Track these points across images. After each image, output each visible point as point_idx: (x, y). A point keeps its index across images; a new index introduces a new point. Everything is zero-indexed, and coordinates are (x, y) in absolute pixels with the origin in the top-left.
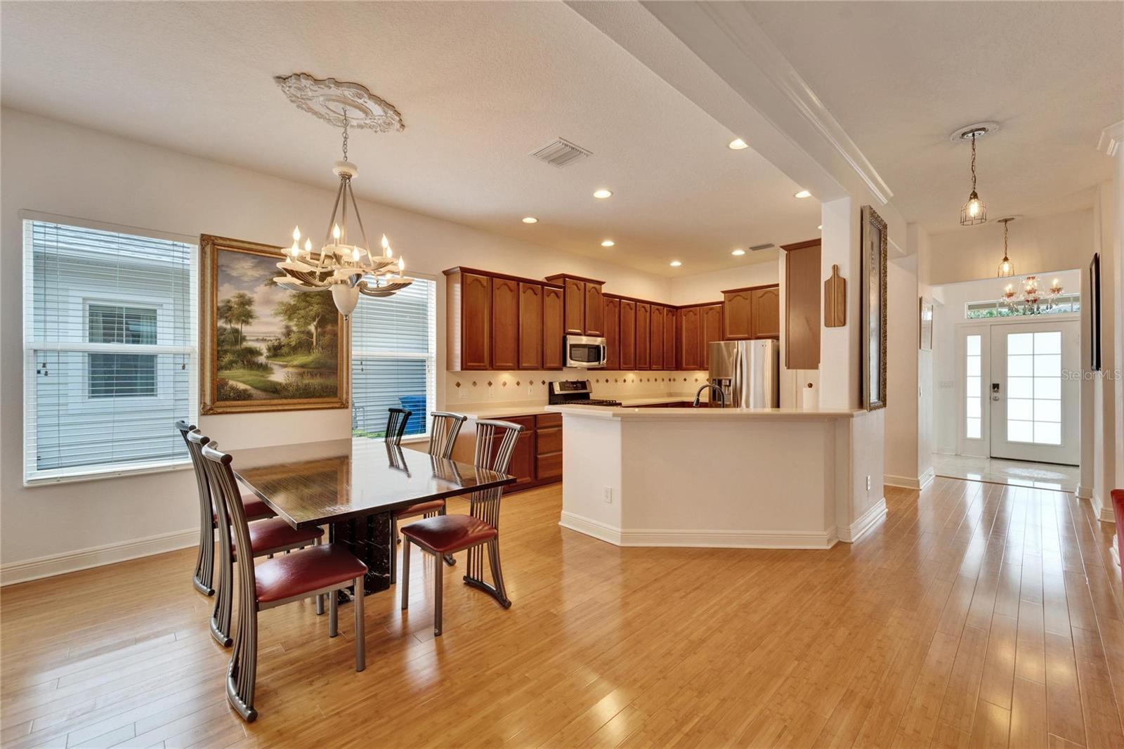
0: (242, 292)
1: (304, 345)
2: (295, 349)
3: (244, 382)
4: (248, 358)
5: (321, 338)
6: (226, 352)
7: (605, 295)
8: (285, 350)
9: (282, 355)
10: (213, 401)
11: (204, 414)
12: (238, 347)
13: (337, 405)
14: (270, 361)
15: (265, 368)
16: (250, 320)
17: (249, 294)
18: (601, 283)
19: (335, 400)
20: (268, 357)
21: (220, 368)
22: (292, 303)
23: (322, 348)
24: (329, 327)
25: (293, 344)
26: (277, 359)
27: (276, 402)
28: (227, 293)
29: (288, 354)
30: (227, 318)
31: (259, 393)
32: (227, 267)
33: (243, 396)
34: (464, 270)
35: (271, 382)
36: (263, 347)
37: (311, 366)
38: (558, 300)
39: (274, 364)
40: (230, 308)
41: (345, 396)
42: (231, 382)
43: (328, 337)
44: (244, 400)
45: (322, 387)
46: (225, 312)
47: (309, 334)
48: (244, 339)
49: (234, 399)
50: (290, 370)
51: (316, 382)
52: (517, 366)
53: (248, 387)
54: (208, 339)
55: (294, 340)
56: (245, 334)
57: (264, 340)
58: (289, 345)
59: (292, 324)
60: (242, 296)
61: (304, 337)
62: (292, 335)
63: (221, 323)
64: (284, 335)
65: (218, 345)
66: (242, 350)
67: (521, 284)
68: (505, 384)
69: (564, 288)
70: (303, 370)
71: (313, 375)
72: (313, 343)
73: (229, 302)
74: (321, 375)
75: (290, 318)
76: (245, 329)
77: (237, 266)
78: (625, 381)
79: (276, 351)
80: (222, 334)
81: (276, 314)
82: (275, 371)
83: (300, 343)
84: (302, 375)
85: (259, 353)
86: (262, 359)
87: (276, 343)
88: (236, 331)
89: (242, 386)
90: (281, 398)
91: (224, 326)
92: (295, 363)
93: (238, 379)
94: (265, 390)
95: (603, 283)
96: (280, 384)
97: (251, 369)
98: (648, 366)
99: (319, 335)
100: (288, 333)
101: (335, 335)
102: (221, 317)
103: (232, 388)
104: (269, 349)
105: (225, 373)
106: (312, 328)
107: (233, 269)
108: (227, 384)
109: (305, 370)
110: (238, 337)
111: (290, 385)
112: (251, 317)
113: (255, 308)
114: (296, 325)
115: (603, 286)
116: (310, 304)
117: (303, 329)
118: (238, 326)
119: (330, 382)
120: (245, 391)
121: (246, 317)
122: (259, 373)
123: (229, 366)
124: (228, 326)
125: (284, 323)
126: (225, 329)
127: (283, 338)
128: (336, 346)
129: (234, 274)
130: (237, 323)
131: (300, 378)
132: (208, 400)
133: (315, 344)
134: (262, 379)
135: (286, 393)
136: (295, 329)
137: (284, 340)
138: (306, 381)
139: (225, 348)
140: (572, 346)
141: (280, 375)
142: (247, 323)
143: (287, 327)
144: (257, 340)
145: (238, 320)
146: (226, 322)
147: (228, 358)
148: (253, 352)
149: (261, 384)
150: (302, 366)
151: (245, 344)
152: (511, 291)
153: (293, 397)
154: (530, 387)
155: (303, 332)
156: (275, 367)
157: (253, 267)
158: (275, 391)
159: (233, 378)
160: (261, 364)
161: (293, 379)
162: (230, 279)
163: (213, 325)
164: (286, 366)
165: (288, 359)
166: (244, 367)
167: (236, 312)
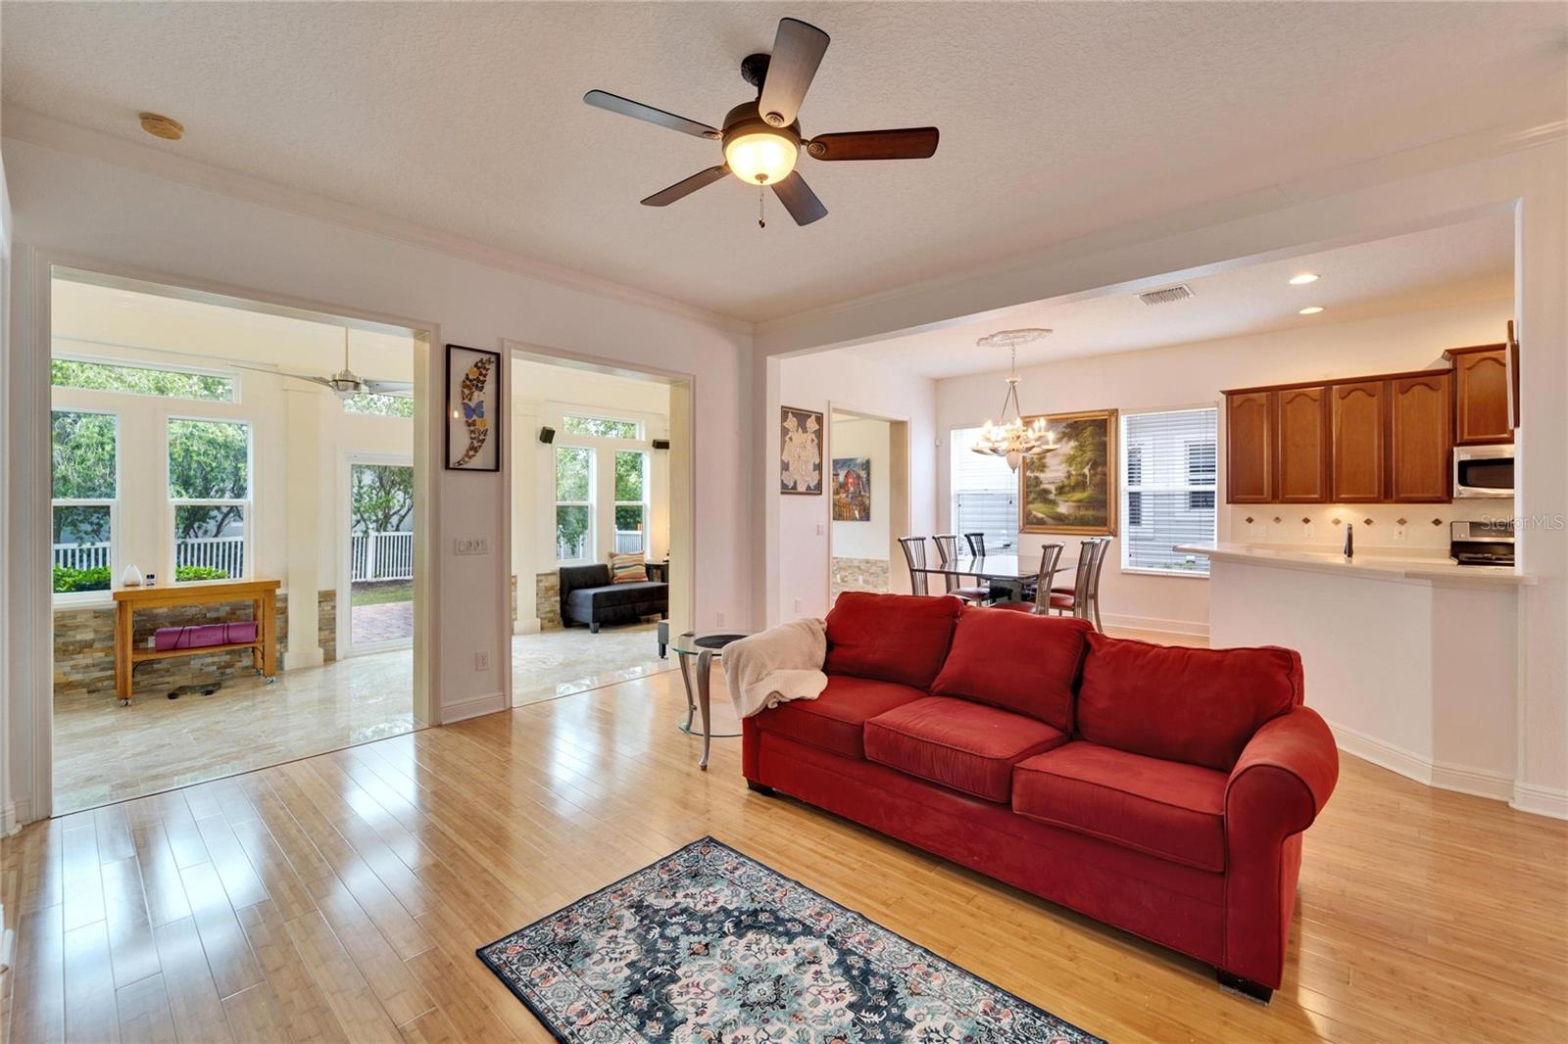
1: (1081, 485)
2: (1073, 488)
3: (1042, 513)
4: (1044, 496)
5: (1094, 478)
6: (1031, 492)
8: (1067, 489)
9: (1065, 493)
10: (1024, 524)
11: (1019, 532)
12: (1038, 489)
13: (1108, 532)
14: (1057, 498)
15: (1053, 503)
16: (1045, 470)
19: (1105, 529)
20: (1056, 495)
21: (1028, 503)
22: (1072, 453)
23: (1095, 486)
24: (1100, 469)
25: (1072, 484)
26: (1063, 496)
27: (1061, 527)
29: (1069, 492)
30: (1032, 470)
31: (1050, 520)
33: (1040, 522)
34: (1230, 394)
35: (1058, 512)
36: (1052, 488)
37: (1087, 500)
39: (1059, 499)
40: (1033, 463)
41: (1113, 526)
42: (1034, 513)
43: (1098, 477)
44: (1041, 524)
45: (1095, 518)
46: (1031, 466)
47: (1084, 476)
48: (1041, 483)
49: (1035, 524)
50: (1070, 504)
51: (1090, 513)
53: (1043, 516)
54: (1022, 483)
55: (1073, 481)
56: (1041, 479)
57: (1053, 483)
58: (1069, 485)
59: (1071, 469)
61: (1080, 478)
62: (1072, 477)
63: (1028, 474)
64: (1067, 477)
65: (1027, 487)
66: (1041, 490)
67: (1335, 388)
68: (1337, 522)
70: (1079, 504)
71: (1087, 508)
72: (1087, 483)
73: (1033, 458)
74: (1095, 508)
75: (1070, 466)
76: (1042, 476)
79: (1061, 490)
80: (1030, 481)
81: (1061, 464)
82: (1060, 505)
83: (1077, 483)
84: (1079, 508)
85: (1050, 492)
86: (1052, 496)
87: (1061, 485)
88: (1037, 478)
89: (1040, 515)
90: (1064, 525)
91: (1030, 475)
92: (1074, 499)
93: (1039, 511)
94: (1053, 518)
96: (1063, 514)
97: (1045, 503)
99: (1091, 476)
100: (1069, 476)
101: (1105, 475)
102: (1029, 469)
103: (1035, 517)
104: (1056, 489)
105: (1031, 506)
106: (1086, 471)
108: (1031, 513)
109: (1082, 504)
110: (1038, 482)
111: (1070, 515)
112: (1046, 467)
113: (1048, 461)
114: (1075, 470)
116: (1085, 452)
117: (1079, 472)
118: (1038, 474)
119: (1100, 514)
120: (1042, 518)
121: (1042, 467)
122: (1050, 506)
123: (1032, 502)
124: (1032, 475)
125: (1066, 469)
126: (1030, 477)
127: (1065, 480)
128: (1107, 483)
130: (1038, 472)
131: (1077, 510)
132: (1022, 524)
134: (1052, 510)
135: (1067, 521)
136: (1074, 473)
137: (1066, 482)
138: (1082, 513)
139: (1031, 489)
140: (1467, 464)
141: (1063, 509)
142: (1042, 471)
143: (1068, 472)
144: (1049, 483)
145: (1038, 470)
146: (1031, 473)
147: (1032, 496)
148: (1046, 492)
149: (1052, 514)
150: (1079, 501)
151: (1043, 486)
152: (1315, 402)
153: (1072, 525)
154: (1398, 528)
155: (1080, 475)
156: (1060, 502)
158: (1061, 520)
159: (1036, 510)
160: (1052, 500)
161: (1072, 511)
163: (1024, 474)
164: (1067, 501)
165: (1069, 495)
166: (1041, 502)
167: (1036, 465)
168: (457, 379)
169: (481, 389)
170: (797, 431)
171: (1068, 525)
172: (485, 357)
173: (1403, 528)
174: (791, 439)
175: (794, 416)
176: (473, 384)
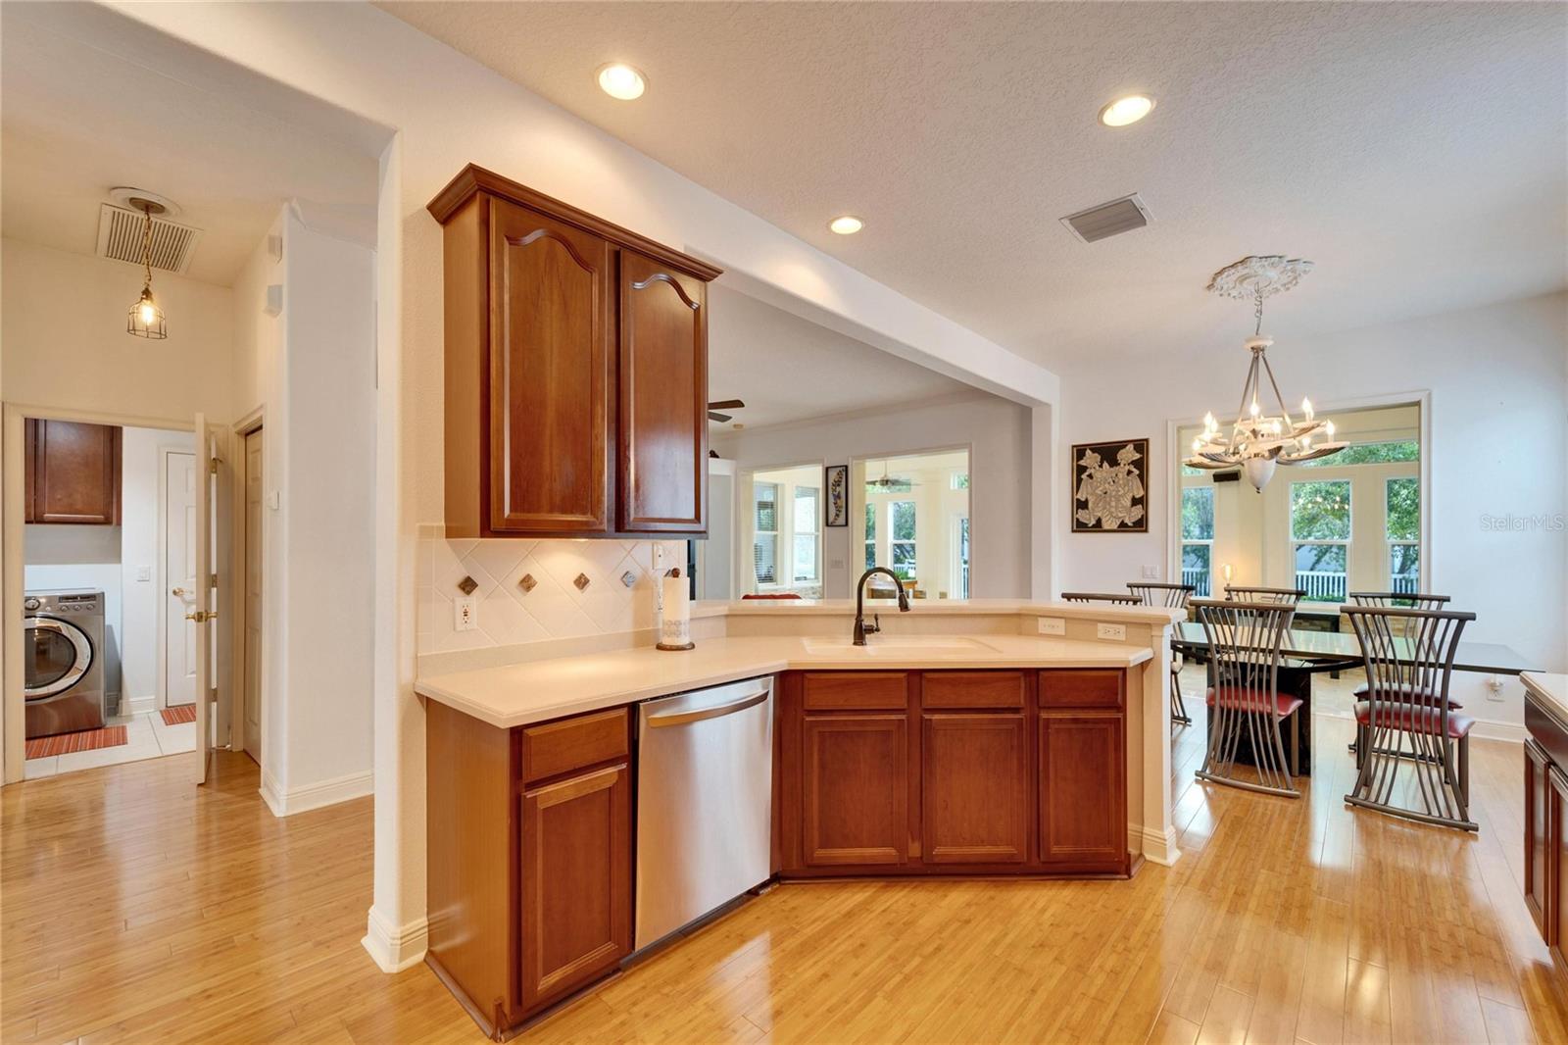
168: (831, 481)
169: (839, 485)
170: (1101, 466)
172: (841, 469)
174: (1090, 476)
175: (1094, 452)
176: (837, 484)
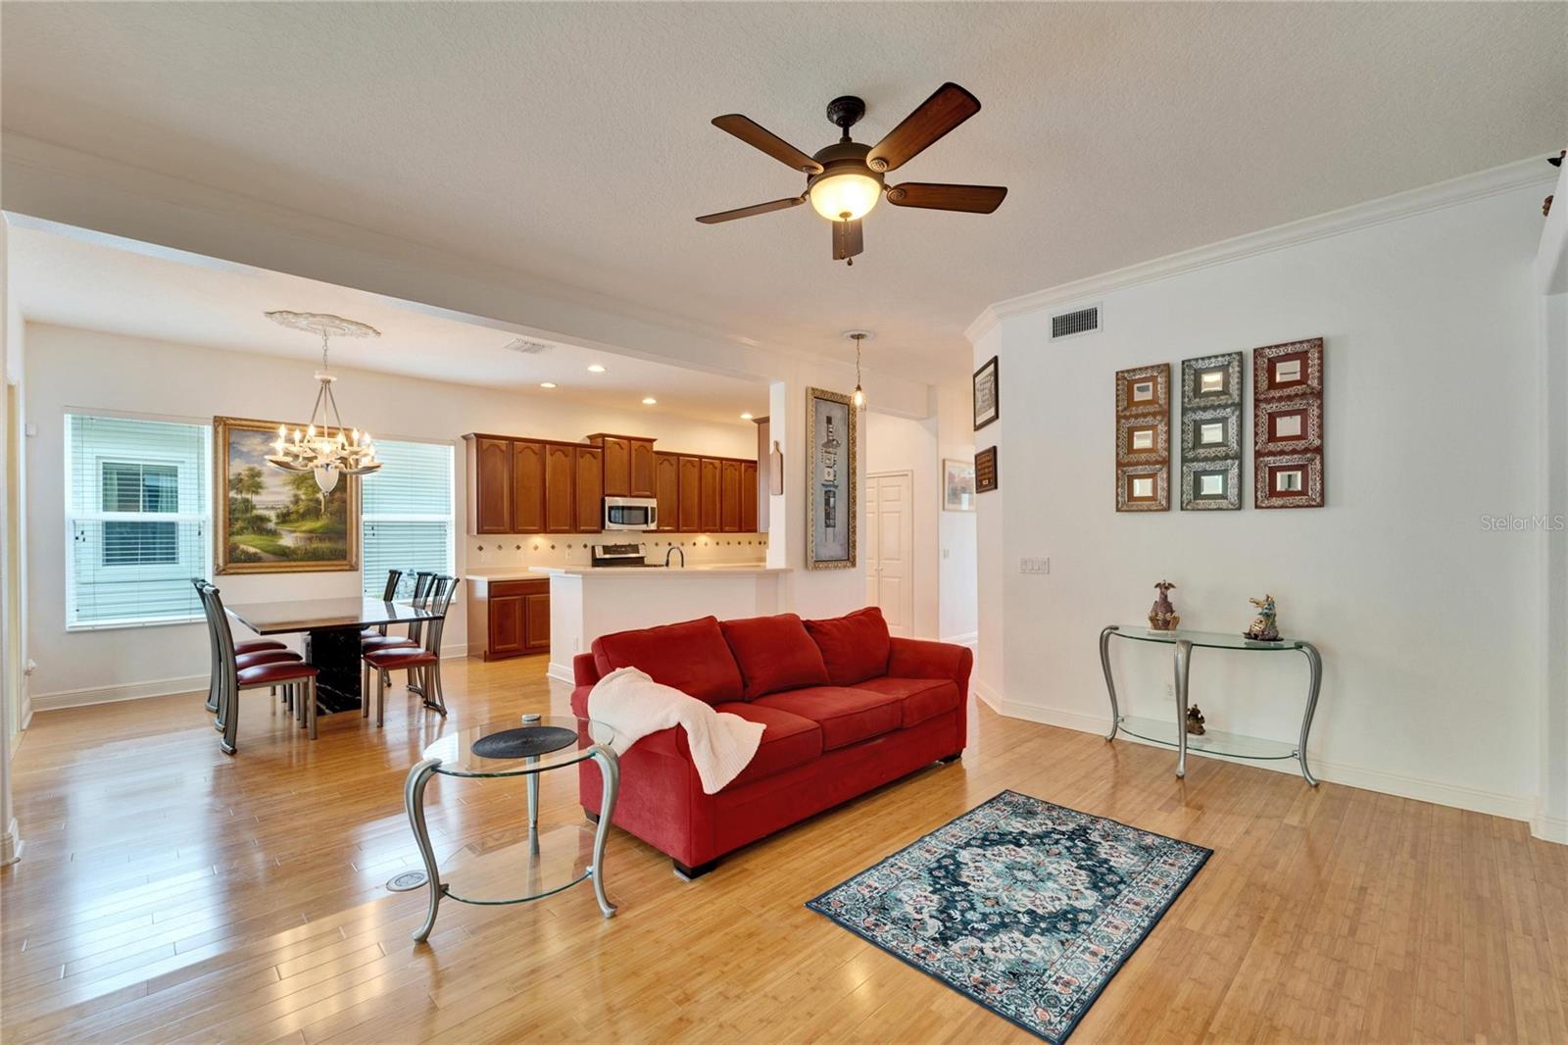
0: (251, 465)
1: (313, 512)
2: (303, 516)
3: (255, 547)
4: (258, 525)
5: (330, 504)
6: (237, 519)
7: (658, 453)
8: (293, 516)
9: (291, 522)
10: (226, 563)
11: (217, 575)
12: (248, 515)
13: (347, 568)
14: (279, 527)
15: (274, 533)
16: (260, 490)
17: (258, 467)
18: (652, 441)
19: (344, 562)
20: (277, 524)
21: (232, 534)
23: (331, 514)
24: (338, 495)
25: (301, 511)
26: (287, 525)
27: (284, 564)
28: (238, 467)
29: (297, 521)
30: (237, 489)
31: (269, 555)
32: (238, 443)
33: (253, 558)
34: (479, 437)
35: (279, 546)
36: (272, 515)
37: (321, 531)
38: (594, 461)
39: (283, 529)
40: (241, 480)
41: (354, 559)
42: (242, 546)
43: (336, 504)
44: (254, 562)
45: (331, 552)
46: (236, 484)
47: (318, 502)
48: (253, 507)
49: (245, 562)
50: (298, 534)
51: (325, 546)
52: (544, 529)
53: (258, 551)
54: (221, 508)
55: (302, 507)
56: (254, 503)
57: (273, 508)
58: (297, 512)
59: (300, 492)
60: (252, 469)
61: (312, 504)
62: (300, 502)
63: (232, 494)
64: (292, 502)
65: (230, 513)
66: (253, 517)
67: (547, 446)
68: (536, 548)
69: (603, 448)
70: (308, 535)
71: (321, 540)
72: (321, 510)
73: (240, 474)
74: (330, 539)
75: (298, 488)
76: (255, 499)
77: (248, 442)
78: (694, 544)
79: (285, 518)
80: (233, 504)
81: (285, 485)
82: (284, 536)
83: (308, 509)
84: (310, 539)
85: (269, 520)
86: (271, 526)
87: (285, 511)
88: (247, 501)
89: (252, 550)
90: (290, 561)
91: (235, 496)
92: (304, 528)
93: (249, 544)
94: (274, 553)
95: (655, 440)
96: (289, 548)
97: (261, 534)
98: (718, 527)
99: (327, 502)
100: (297, 500)
101: (345, 502)
102: (233, 488)
103: (243, 552)
104: (278, 517)
105: (237, 539)
106: (320, 496)
107: (243, 445)
108: (238, 547)
109: (314, 535)
110: (248, 506)
111: (299, 548)
112: (261, 487)
113: (264, 480)
114: (304, 494)
115: (654, 443)
117: (311, 497)
118: (249, 496)
119: (339, 546)
120: (255, 554)
121: (256, 488)
122: (270, 539)
123: (240, 532)
124: (239, 497)
125: (293, 492)
126: (236, 499)
127: (291, 506)
128: (346, 512)
129: (245, 449)
130: (248, 494)
131: (308, 542)
132: (221, 562)
133: (323, 510)
134: (272, 543)
135: (295, 556)
136: (303, 497)
137: (293, 508)
138: (314, 545)
139: (237, 515)
140: (611, 508)
141: (288, 540)
142: (257, 493)
143: (296, 496)
144: (266, 508)
145: (248, 491)
146: (237, 493)
147: (239, 525)
148: (263, 519)
149: (270, 548)
150: (311, 531)
151: (255, 512)
152: (536, 454)
153: (302, 560)
154: (567, 551)
155: (311, 500)
156: (283, 533)
157: (262, 443)
158: (284, 554)
159: (244, 543)
160: (271, 530)
161: (301, 544)
162: (241, 454)
163: (225, 496)
164: (294, 532)
165: (296, 525)
166: (254, 532)
167: (246, 484)
171: (295, 560)
173: (570, 551)
